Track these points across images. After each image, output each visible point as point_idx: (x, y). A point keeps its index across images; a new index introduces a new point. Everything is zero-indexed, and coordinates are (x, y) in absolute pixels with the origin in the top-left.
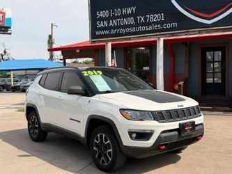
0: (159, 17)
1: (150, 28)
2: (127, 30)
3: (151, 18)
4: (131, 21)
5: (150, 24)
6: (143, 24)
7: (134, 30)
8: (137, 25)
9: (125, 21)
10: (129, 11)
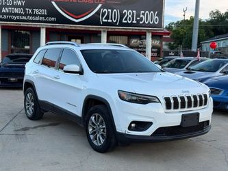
0: (43, 12)
1: (37, 19)
2: (18, 17)
3: (37, 11)
4: (21, 11)
5: (36, 15)
6: (30, 15)
7: (24, 18)
8: (26, 15)
9: (16, 10)
10: (19, 3)
